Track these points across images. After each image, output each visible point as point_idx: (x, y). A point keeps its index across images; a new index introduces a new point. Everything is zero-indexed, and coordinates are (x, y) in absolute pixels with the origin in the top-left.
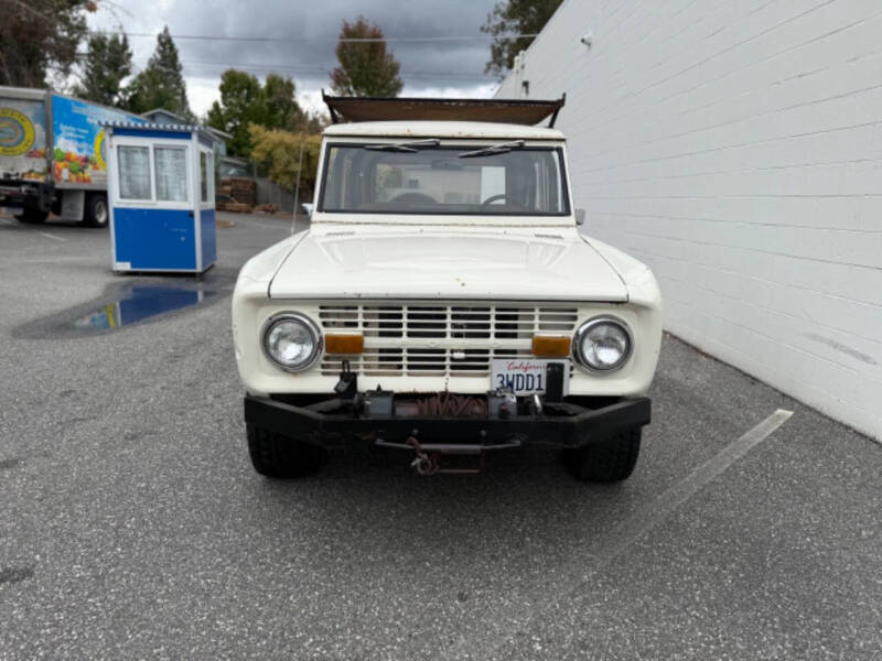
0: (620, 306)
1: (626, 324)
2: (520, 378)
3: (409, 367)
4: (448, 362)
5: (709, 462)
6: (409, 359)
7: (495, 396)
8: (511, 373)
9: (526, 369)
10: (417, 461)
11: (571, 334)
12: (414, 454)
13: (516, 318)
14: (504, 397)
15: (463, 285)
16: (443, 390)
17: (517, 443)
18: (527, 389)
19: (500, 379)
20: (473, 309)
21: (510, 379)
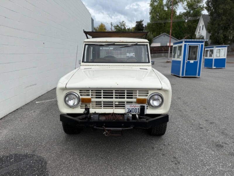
0: (160, 90)
1: (161, 95)
2: (133, 109)
3: (104, 106)
4: (114, 105)
6: (104, 104)
7: (126, 114)
8: (131, 108)
9: (135, 107)
10: (105, 133)
11: (147, 98)
12: (104, 130)
13: (132, 93)
14: (128, 115)
15: (118, 85)
16: (112, 112)
17: (132, 128)
19: (128, 109)
20: (121, 91)
21: (131, 110)
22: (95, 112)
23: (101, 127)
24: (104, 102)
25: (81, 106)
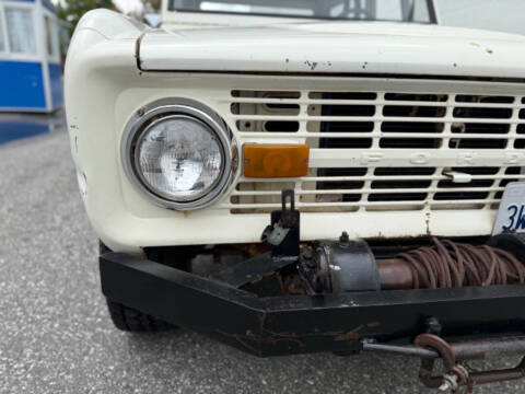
3: (372, 197)
4: (433, 189)
6: (374, 184)
15: (490, 52)
19: (511, 213)
22: (345, 236)
23: (412, 343)
24: (378, 171)
25: (235, 199)
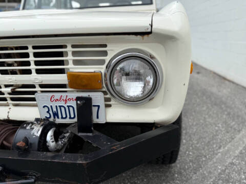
0: (146, 37)
1: (152, 57)
2: (63, 109)
4: (7, 96)
5: (229, 145)
8: (54, 104)
9: (66, 101)
11: (102, 69)
16: (6, 118)
18: (70, 118)
20: (17, 48)
21: (55, 110)
